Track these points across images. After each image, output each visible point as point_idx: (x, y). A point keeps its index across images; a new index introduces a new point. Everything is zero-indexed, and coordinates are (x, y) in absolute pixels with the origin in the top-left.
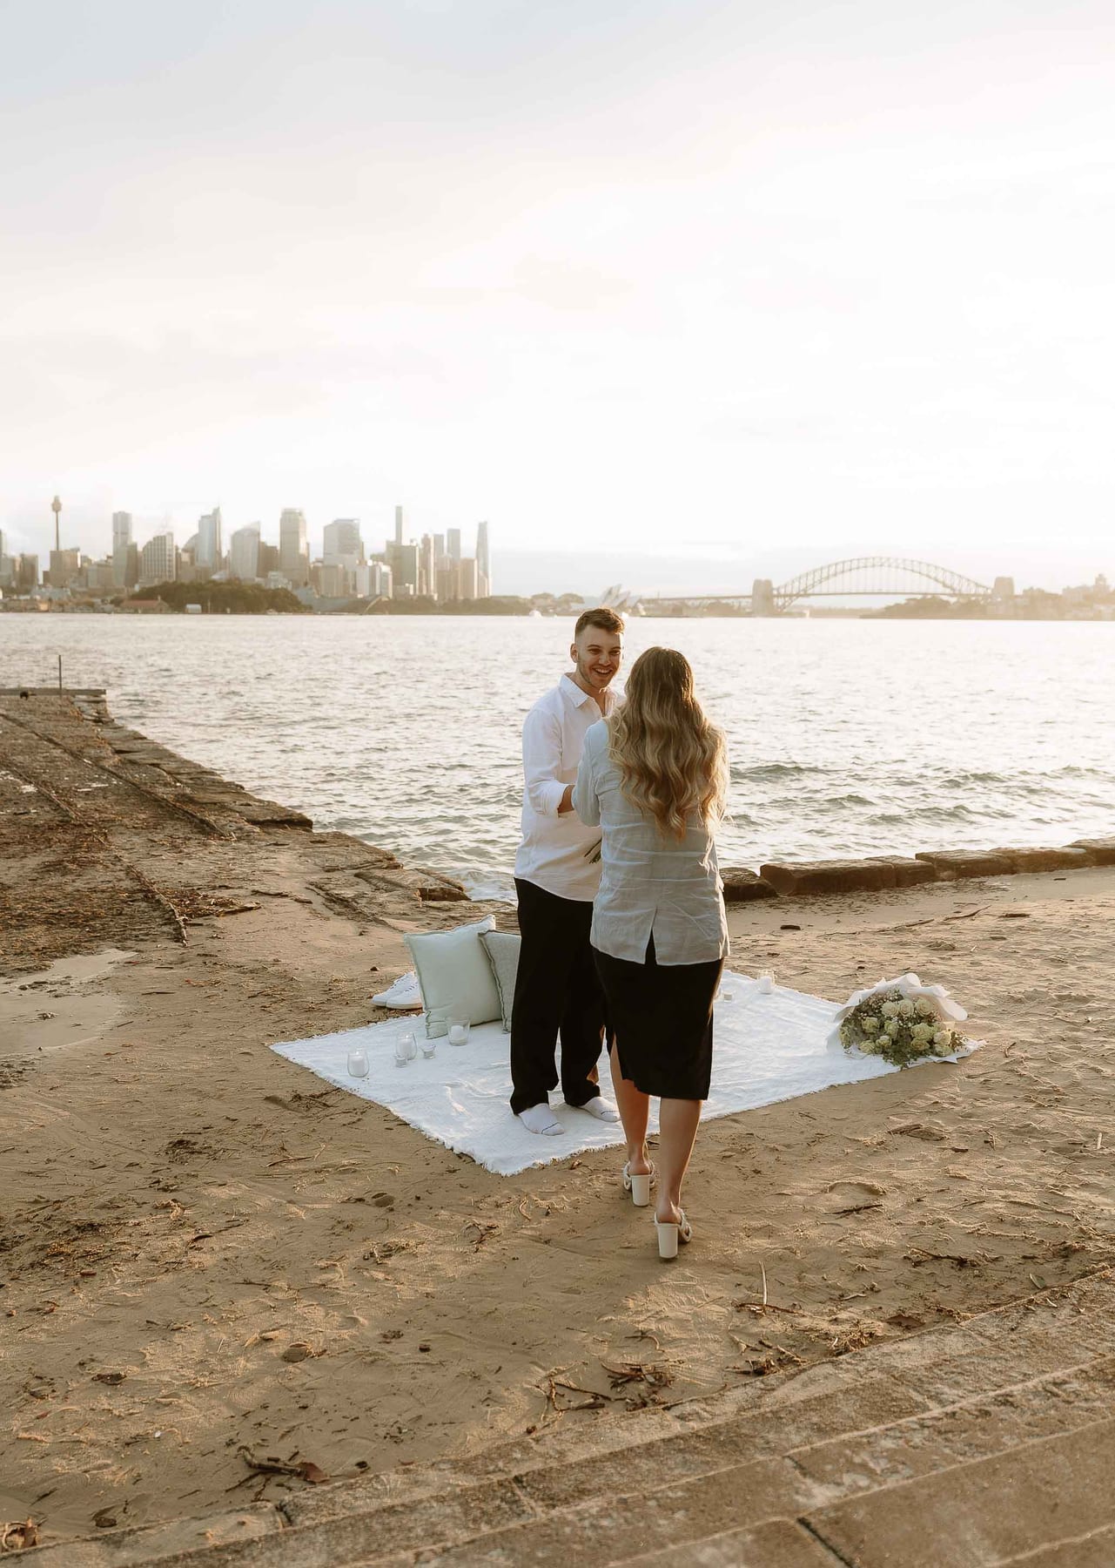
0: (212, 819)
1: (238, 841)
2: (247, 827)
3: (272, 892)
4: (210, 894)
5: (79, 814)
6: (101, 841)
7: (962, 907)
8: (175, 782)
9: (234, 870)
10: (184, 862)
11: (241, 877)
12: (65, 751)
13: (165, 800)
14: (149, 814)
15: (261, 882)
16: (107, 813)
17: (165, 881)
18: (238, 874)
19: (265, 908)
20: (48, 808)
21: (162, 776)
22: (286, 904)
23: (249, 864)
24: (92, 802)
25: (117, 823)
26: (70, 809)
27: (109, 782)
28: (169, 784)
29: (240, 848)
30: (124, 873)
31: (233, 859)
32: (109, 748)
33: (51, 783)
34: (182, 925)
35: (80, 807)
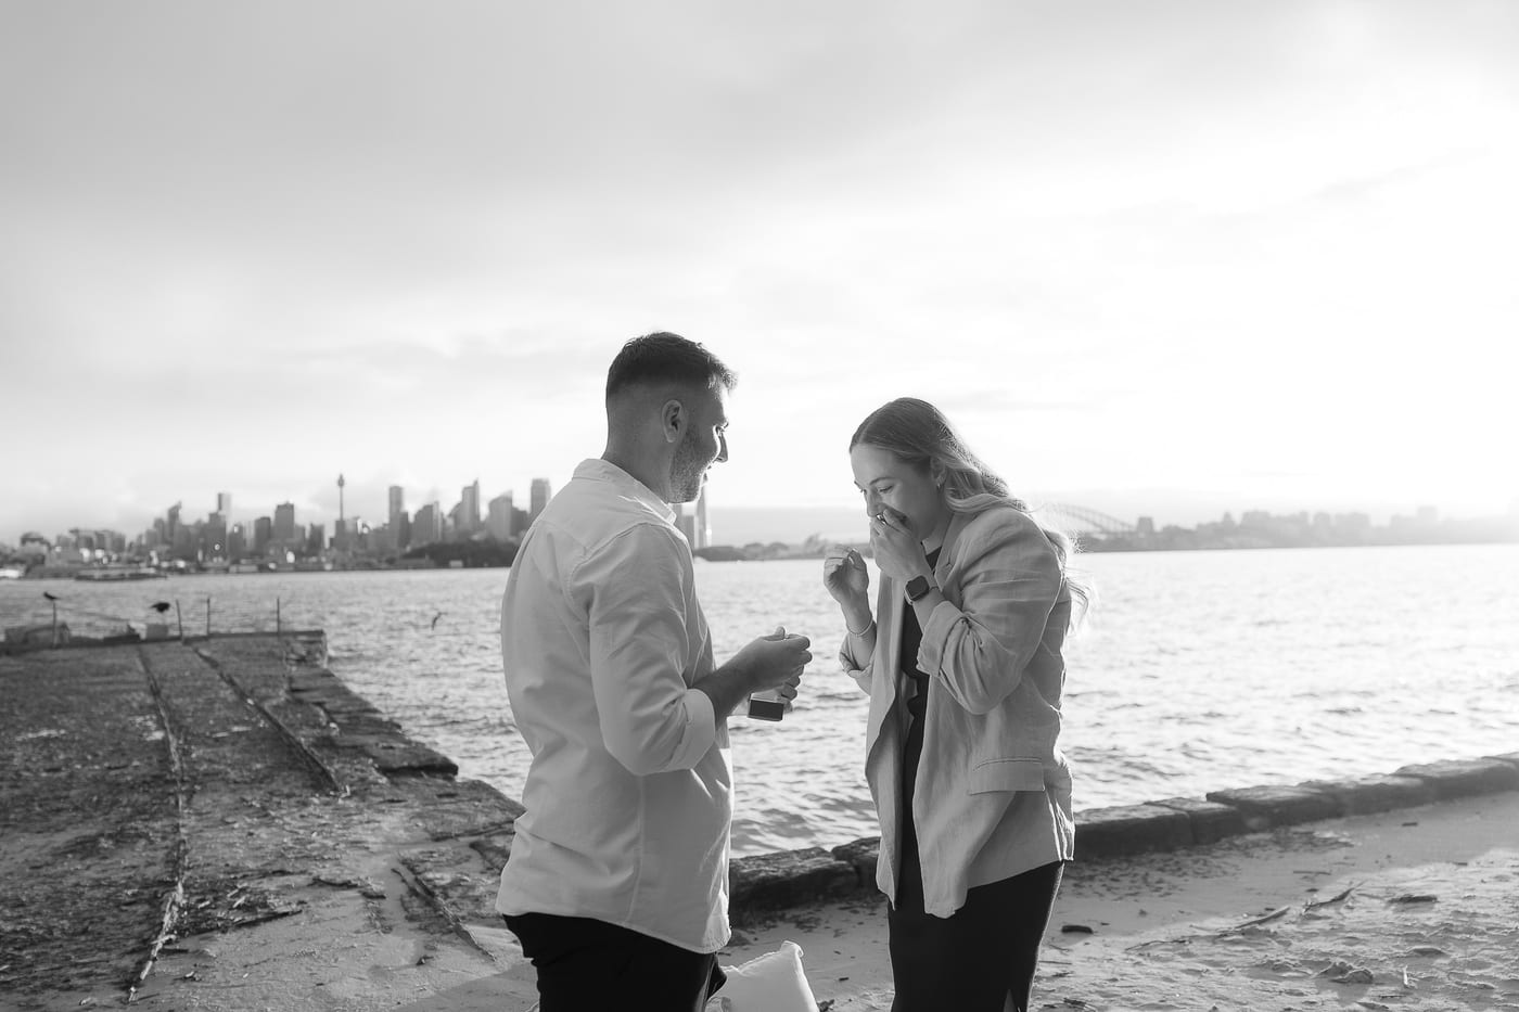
0: (333, 768)
1: (349, 798)
2: (371, 778)
3: (339, 880)
4: (253, 885)
5: (185, 766)
6: (180, 803)
7: (1312, 880)
8: (328, 723)
9: (314, 842)
10: (257, 832)
11: (315, 853)
12: (236, 692)
13: (299, 744)
14: (270, 762)
15: (337, 862)
16: (219, 763)
17: (209, 865)
18: (315, 849)
19: (307, 912)
20: (155, 760)
21: (317, 715)
22: (346, 901)
23: (340, 832)
24: (215, 750)
25: (220, 776)
26: (180, 760)
27: (255, 724)
28: (317, 725)
29: (344, 808)
30: (166, 851)
31: (325, 825)
32: (286, 686)
33: (188, 728)
34: (154, 953)
35: (194, 756)
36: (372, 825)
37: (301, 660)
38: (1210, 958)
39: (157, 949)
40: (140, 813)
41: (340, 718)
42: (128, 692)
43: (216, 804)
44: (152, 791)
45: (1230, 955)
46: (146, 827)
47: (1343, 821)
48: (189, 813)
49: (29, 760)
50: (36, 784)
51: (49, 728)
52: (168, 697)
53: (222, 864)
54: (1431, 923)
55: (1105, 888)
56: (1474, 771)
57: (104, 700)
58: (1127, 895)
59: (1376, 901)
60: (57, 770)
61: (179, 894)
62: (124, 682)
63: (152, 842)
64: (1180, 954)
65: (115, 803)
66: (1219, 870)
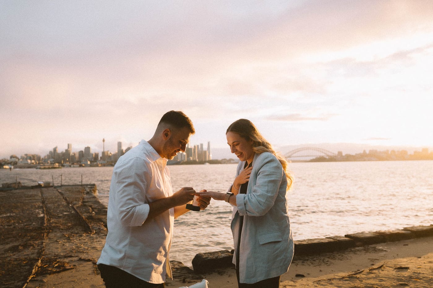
0: (91, 225)
1: (94, 234)
2: (102, 228)
3: (87, 259)
4: (61, 260)
5: (48, 224)
6: (45, 235)
7: (373, 262)
8: (92, 212)
9: (81, 247)
10: (65, 244)
11: (81, 251)
12: (67, 202)
13: (83, 218)
14: (73, 223)
15: (87, 253)
16: (58, 224)
17: (50, 254)
18: (82, 249)
19: (76, 268)
20: (40, 223)
21: (89, 209)
22: (87, 265)
23: (90, 244)
24: (58, 220)
25: (58, 227)
26: (47, 223)
27: (71, 212)
28: (89, 212)
29: (92, 237)
30: (38, 250)
31: (86, 242)
32: (82, 201)
33: (51, 213)
34: (28, 281)
35: (51, 221)
36: (99, 242)
37: (88, 193)
38: (337, 285)
39: (29, 280)
40: (32, 238)
41: (96, 210)
42: (36, 202)
43: (55, 236)
44: (37, 232)
45: (344, 284)
46: (33, 243)
47: (386, 244)
48: (47, 239)
49: (3, 223)
50: (3, 230)
51: (10, 213)
52: (47, 204)
53: (53, 254)
54: (405, 275)
55: (311, 263)
56: (427, 229)
57: (28, 205)
58: (317, 265)
59: (390, 268)
60: (11, 225)
61: (39, 263)
62: (35, 199)
63: (34, 247)
64: (329, 284)
65: (26, 235)
66: (346, 258)
